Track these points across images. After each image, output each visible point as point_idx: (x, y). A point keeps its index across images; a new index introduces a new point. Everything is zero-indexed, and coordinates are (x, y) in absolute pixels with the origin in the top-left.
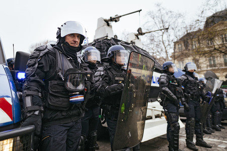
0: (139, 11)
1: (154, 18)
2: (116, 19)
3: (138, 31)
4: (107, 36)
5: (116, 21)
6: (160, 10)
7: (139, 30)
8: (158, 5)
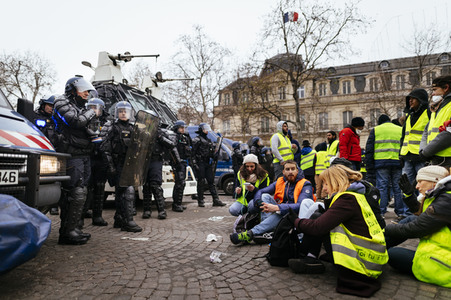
0: (157, 56)
1: (190, 48)
3: (156, 76)
4: (113, 80)
5: (126, 61)
6: (200, 37)
7: (159, 74)
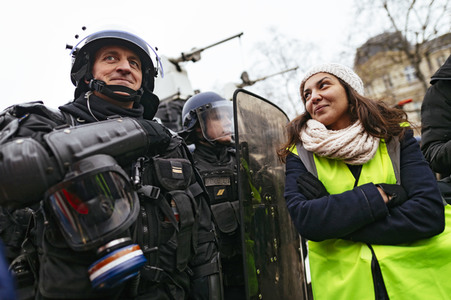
0: (239, 36)
1: (267, 55)
2: (192, 57)
3: (242, 78)
4: (179, 94)
5: (194, 60)
6: (276, 39)
7: (244, 76)
8: (273, 30)
